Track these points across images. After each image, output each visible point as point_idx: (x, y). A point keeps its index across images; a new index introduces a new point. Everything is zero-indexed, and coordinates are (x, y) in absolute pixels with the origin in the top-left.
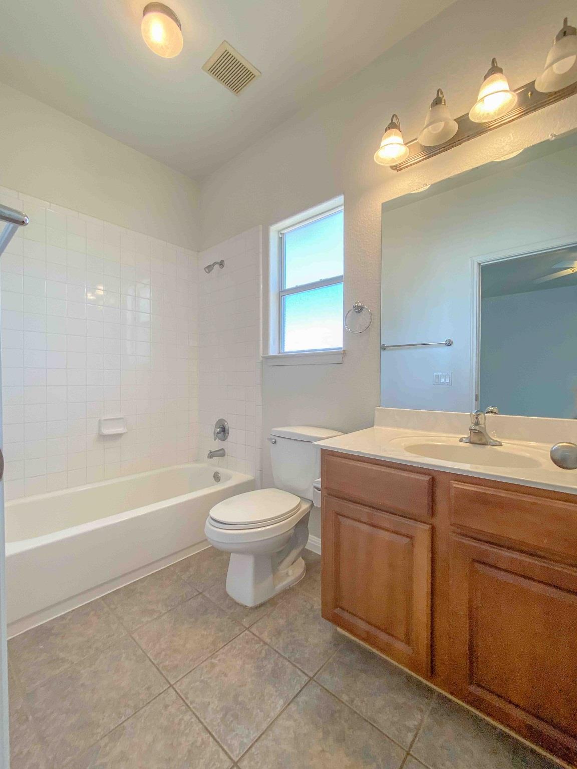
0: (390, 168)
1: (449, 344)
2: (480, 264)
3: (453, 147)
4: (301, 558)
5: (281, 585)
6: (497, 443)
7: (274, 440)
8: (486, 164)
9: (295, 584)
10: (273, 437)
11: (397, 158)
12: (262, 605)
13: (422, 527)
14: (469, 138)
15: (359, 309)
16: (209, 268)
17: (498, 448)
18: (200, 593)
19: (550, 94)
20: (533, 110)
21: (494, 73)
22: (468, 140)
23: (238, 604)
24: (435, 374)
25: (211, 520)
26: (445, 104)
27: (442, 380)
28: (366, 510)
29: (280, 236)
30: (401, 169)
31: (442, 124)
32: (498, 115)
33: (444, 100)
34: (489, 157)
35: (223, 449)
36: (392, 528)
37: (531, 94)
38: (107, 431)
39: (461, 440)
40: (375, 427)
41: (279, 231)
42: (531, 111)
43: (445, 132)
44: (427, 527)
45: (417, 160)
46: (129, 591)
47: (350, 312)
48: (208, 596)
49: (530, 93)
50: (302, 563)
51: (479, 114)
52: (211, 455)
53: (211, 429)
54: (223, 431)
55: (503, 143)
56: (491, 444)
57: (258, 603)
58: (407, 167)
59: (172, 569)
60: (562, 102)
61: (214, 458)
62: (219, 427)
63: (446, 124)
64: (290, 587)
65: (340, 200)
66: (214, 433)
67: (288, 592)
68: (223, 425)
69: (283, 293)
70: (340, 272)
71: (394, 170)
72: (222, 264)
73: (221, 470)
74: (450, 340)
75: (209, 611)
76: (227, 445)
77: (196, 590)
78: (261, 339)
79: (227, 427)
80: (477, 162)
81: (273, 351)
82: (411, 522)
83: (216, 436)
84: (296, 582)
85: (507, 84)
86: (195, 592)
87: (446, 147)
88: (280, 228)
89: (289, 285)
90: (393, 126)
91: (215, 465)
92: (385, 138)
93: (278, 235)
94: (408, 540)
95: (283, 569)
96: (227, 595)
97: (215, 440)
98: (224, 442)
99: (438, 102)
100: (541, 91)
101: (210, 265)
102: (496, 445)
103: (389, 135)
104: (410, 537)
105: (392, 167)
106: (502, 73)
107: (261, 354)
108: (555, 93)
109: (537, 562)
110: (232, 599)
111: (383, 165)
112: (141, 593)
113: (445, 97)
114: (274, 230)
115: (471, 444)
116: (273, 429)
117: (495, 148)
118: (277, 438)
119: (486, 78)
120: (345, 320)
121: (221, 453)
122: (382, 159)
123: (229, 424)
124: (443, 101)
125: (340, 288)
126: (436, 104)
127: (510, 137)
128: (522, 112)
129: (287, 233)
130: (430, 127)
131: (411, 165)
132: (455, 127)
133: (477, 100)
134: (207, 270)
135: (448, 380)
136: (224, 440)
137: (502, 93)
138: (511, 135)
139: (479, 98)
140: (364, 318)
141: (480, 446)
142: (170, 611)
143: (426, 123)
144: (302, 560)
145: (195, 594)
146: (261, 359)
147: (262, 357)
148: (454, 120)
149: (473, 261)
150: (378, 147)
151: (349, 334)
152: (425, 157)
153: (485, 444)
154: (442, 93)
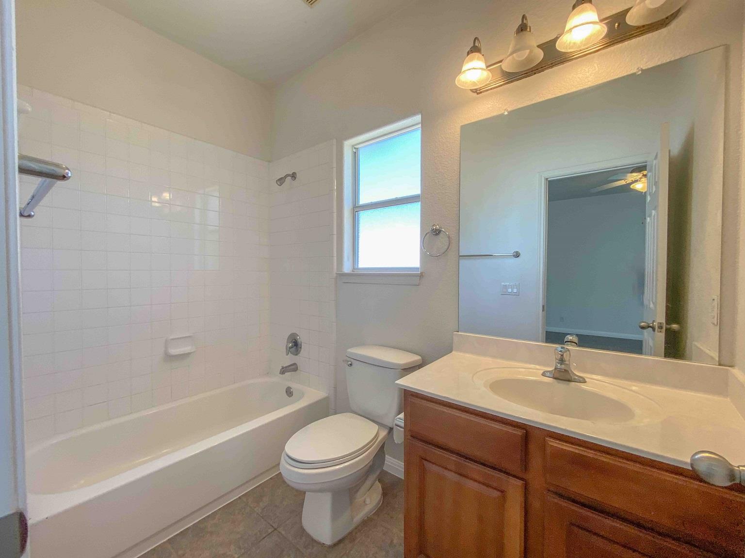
0: (470, 92)
1: (517, 255)
2: (547, 179)
3: (535, 73)
4: (377, 482)
5: (359, 517)
6: (581, 379)
7: (350, 363)
8: (568, 94)
9: (372, 513)
10: (349, 359)
11: (478, 82)
12: (340, 541)
13: (515, 483)
14: (552, 65)
15: (437, 232)
16: (281, 181)
17: (583, 386)
18: (275, 529)
19: (638, 28)
20: (619, 42)
21: (583, 3)
22: (552, 67)
23: (315, 541)
24: (503, 283)
25: (286, 455)
26: (530, 31)
27: (510, 290)
28: (454, 458)
29: (354, 150)
30: (481, 93)
31: (528, 51)
32: (584, 45)
33: (530, 27)
34: (573, 87)
35: (295, 364)
36: (481, 480)
37: (619, 26)
38: (174, 351)
39: (544, 374)
40: (453, 352)
41: (353, 146)
42: (617, 42)
43: (529, 60)
44: (520, 483)
45: (497, 85)
46: (198, 530)
47: (428, 235)
48: (283, 533)
49: (617, 24)
50: (378, 486)
51: (565, 43)
52: (284, 371)
53: (283, 343)
54: (295, 345)
55: (587, 73)
56: (575, 380)
57: (336, 540)
58: (487, 90)
59: (245, 500)
60: (650, 35)
61: (286, 373)
62: (291, 342)
63: (531, 52)
64: (368, 517)
65: (418, 118)
66: (286, 349)
67: (366, 523)
68: (295, 340)
69: (357, 208)
70: (417, 191)
71: (473, 92)
72: (294, 176)
73: (295, 386)
74: (517, 252)
75: (285, 553)
76: (298, 359)
77: (271, 525)
78: (335, 255)
79: (299, 341)
80: (560, 91)
81: (347, 268)
82: (502, 476)
83: (289, 350)
84: (374, 510)
85: (597, 15)
86: (270, 528)
87: (528, 74)
88: (354, 143)
89: (363, 200)
90: (475, 49)
91: (288, 380)
92: (467, 62)
93: (352, 149)
94: (499, 493)
95: (359, 498)
96: (303, 530)
97: (287, 355)
98: (296, 356)
99: (523, 28)
100: (631, 24)
101: (281, 178)
102: (580, 382)
103: (471, 60)
104: (502, 492)
105: (472, 90)
106: (591, 3)
107: (335, 271)
108: (643, 26)
109: (642, 534)
110: (308, 536)
111: (464, 88)
112: (211, 533)
113: (529, 22)
114: (348, 145)
115: (554, 380)
116: (349, 350)
117: (579, 78)
118: (352, 360)
119: (574, 7)
120: (423, 243)
121: (293, 368)
122: (463, 82)
123: (302, 338)
124: (528, 28)
125: (417, 207)
126: (522, 30)
127: (595, 67)
128: (607, 44)
129: (360, 148)
130: (514, 55)
131: (491, 89)
132: (540, 54)
133: (564, 31)
134: (279, 183)
135: (515, 291)
136: (296, 355)
137: (591, 25)
138: (596, 65)
139: (567, 28)
140: (442, 241)
141: (565, 382)
142: (243, 554)
143: (510, 50)
144: (378, 483)
145: (270, 531)
146: (335, 275)
147: (337, 274)
148: (538, 46)
149: (541, 176)
150: (459, 72)
151: (426, 255)
152: (507, 81)
153: (569, 381)
154: (526, 19)
